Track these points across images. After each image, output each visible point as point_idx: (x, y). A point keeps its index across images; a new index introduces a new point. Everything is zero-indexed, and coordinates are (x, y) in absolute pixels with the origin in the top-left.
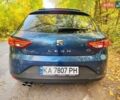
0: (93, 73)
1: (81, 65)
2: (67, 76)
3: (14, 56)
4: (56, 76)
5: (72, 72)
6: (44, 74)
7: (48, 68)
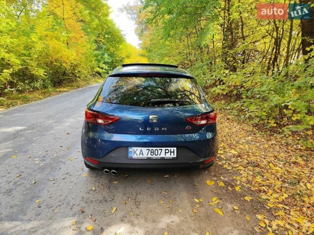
0: (192, 154)
1: (179, 146)
2: (163, 159)
3: (91, 134)
4: (149, 159)
5: (168, 153)
6: (135, 156)
7: (139, 149)
